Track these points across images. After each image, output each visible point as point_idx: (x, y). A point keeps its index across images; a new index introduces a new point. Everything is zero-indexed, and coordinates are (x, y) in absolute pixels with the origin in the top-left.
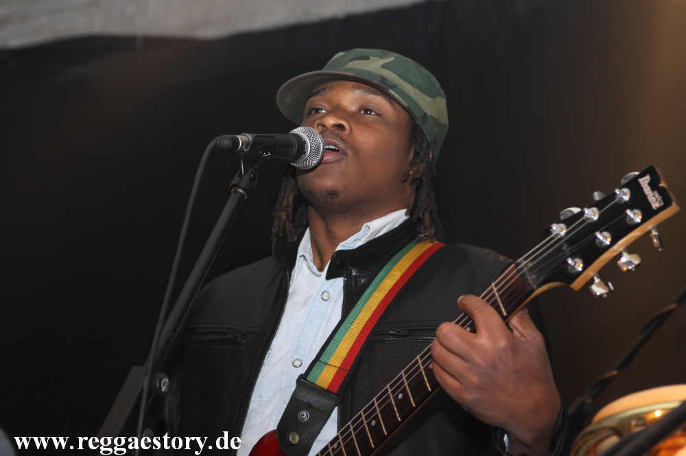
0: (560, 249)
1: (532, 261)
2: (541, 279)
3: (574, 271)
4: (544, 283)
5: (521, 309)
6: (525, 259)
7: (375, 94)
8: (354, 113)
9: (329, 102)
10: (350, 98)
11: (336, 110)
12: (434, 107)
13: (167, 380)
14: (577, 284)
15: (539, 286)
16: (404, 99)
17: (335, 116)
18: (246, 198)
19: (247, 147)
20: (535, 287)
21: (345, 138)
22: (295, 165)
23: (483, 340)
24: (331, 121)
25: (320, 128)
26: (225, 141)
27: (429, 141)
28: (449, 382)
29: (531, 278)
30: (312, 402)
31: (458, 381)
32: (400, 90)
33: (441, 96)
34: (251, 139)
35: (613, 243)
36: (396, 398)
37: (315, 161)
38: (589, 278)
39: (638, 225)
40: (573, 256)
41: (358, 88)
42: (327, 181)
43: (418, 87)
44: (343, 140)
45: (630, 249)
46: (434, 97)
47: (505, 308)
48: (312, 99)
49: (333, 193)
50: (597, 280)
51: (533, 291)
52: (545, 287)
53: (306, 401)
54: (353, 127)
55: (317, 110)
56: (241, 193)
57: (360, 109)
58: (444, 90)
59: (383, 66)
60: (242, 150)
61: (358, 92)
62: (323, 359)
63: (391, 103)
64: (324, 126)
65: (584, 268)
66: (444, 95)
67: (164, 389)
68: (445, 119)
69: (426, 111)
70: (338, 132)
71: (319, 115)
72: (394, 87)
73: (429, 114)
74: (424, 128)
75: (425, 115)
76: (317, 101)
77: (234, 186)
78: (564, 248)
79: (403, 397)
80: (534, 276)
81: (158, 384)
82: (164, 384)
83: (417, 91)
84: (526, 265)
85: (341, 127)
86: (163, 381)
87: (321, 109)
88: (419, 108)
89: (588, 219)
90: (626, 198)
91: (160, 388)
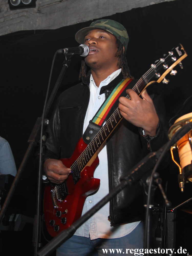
0: (154, 71)
1: (146, 76)
2: (149, 81)
3: (158, 77)
4: (150, 82)
5: (144, 90)
6: (144, 76)
7: (103, 32)
8: (98, 39)
9: (90, 37)
10: (96, 35)
11: (93, 38)
12: (123, 33)
13: (48, 121)
14: (159, 81)
15: (148, 83)
16: (112, 32)
17: (92, 40)
18: (68, 67)
19: (67, 52)
20: (147, 83)
21: (96, 46)
22: (81, 56)
23: (133, 101)
24: (91, 42)
25: (89, 45)
26: (60, 51)
27: (123, 43)
28: (124, 115)
29: (146, 81)
30: (93, 128)
31: (127, 114)
32: (111, 30)
33: (125, 30)
34: (68, 49)
35: (168, 67)
36: (112, 121)
37: (87, 54)
38: (162, 79)
39: (175, 61)
40: (157, 73)
41: (98, 31)
42: (93, 60)
43: (117, 28)
44: (96, 47)
45: (174, 69)
46: (122, 30)
47: (139, 90)
48: (86, 37)
49: (95, 63)
50: (165, 79)
51: (146, 84)
52: (150, 83)
53: (92, 128)
54: (98, 42)
55: (88, 40)
56: (66, 66)
57: (100, 37)
58: (126, 28)
59: (105, 24)
60: (65, 53)
61: (98, 32)
62: (97, 116)
63: (108, 34)
64: (89, 44)
65: (160, 76)
66: (126, 30)
67: (48, 123)
68: (127, 37)
69: (120, 35)
70: (94, 45)
71: (88, 41)
72: (109, 29)
73: (121, 35)
74: (120, 40)
75: (120, 36)
76: (87, 37)
77: (64, 64)
78: (155, 71)
79: (114, 121)
80: (147, 80)
81: (46, 122)
82: (47, 122)
83: (116, 29)
84: (145, 77)
85: (94, 43)
86: (47, 121)
87: (88, 39)
88: (118, 34)
89: (161, 61)
90: (172, 54)
91: (47, 123)
